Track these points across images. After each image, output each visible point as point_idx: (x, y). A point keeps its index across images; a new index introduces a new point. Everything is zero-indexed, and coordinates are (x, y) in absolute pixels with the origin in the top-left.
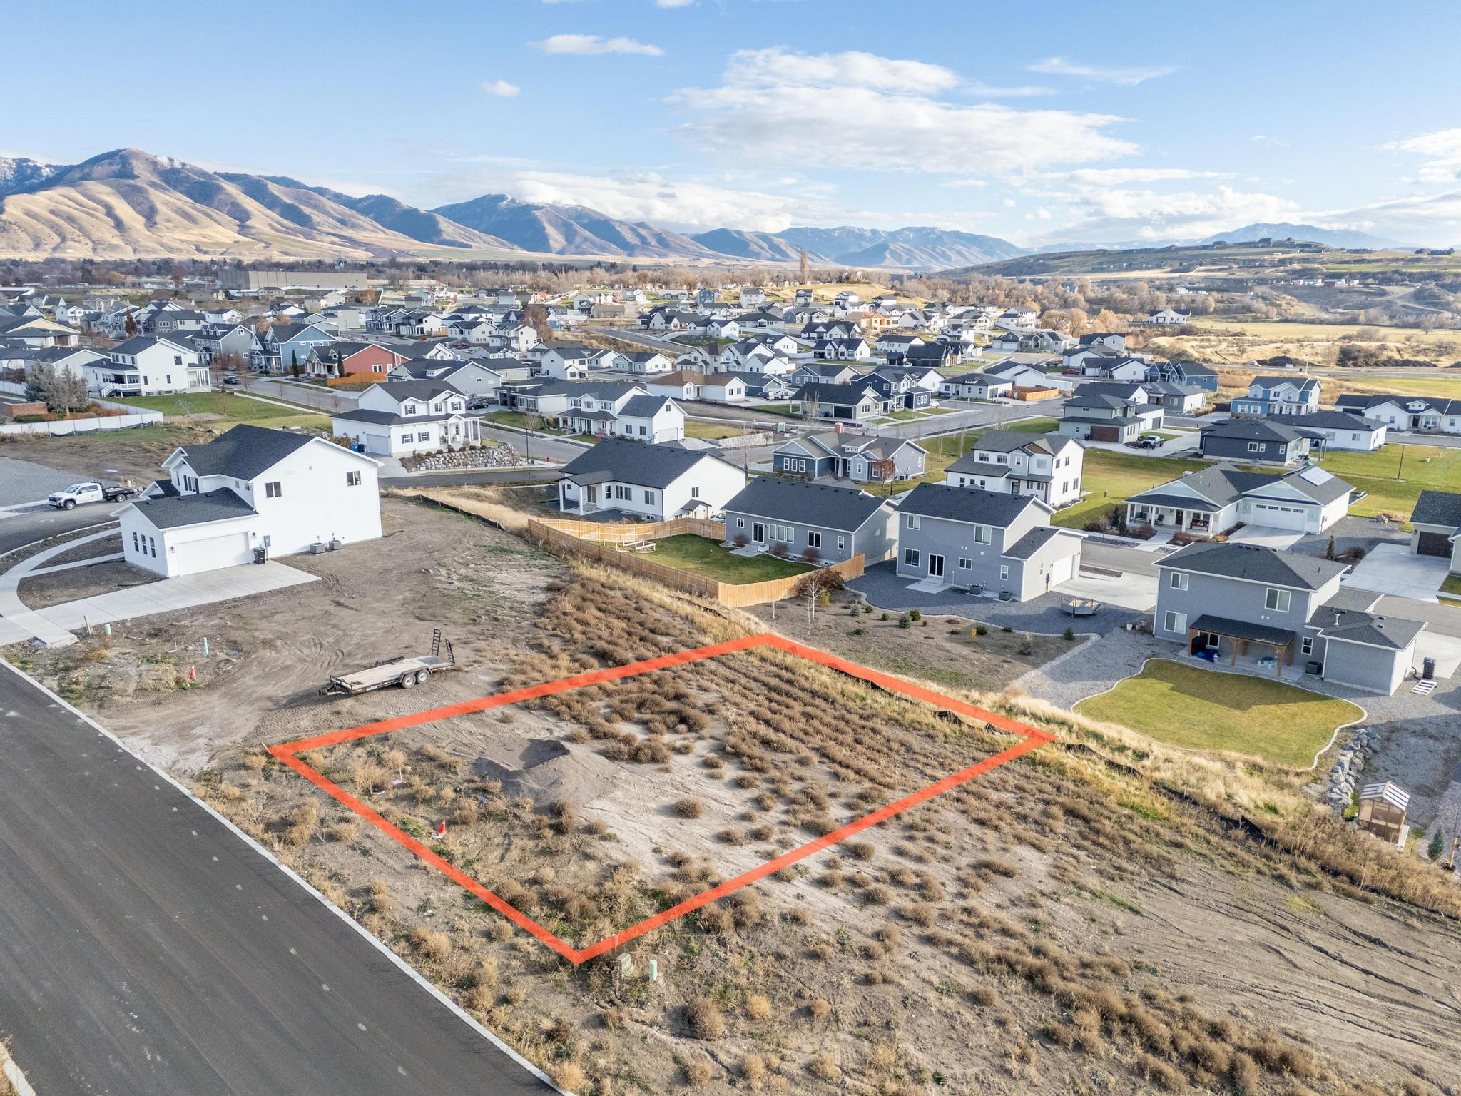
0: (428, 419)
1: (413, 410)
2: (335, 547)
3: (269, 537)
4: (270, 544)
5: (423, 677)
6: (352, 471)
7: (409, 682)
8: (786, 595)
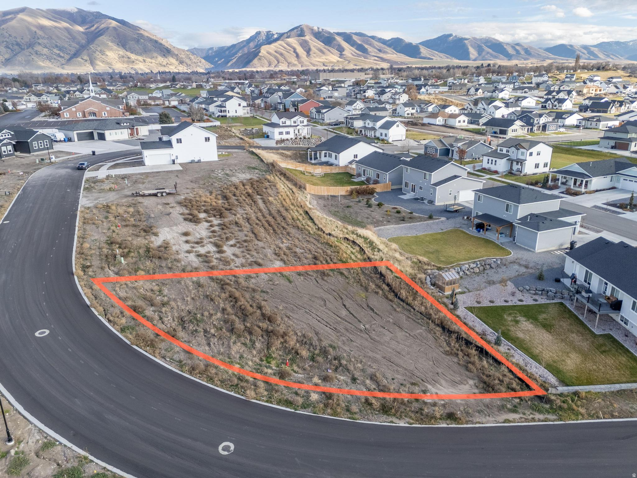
0: (290, 126)
1: (285, 123)
2: (199, 161)
3: (177, 156)
4: (177, 158)
5: (164, 194)
6: (207, 136)
7: (159, 195)
8: (343, 193)
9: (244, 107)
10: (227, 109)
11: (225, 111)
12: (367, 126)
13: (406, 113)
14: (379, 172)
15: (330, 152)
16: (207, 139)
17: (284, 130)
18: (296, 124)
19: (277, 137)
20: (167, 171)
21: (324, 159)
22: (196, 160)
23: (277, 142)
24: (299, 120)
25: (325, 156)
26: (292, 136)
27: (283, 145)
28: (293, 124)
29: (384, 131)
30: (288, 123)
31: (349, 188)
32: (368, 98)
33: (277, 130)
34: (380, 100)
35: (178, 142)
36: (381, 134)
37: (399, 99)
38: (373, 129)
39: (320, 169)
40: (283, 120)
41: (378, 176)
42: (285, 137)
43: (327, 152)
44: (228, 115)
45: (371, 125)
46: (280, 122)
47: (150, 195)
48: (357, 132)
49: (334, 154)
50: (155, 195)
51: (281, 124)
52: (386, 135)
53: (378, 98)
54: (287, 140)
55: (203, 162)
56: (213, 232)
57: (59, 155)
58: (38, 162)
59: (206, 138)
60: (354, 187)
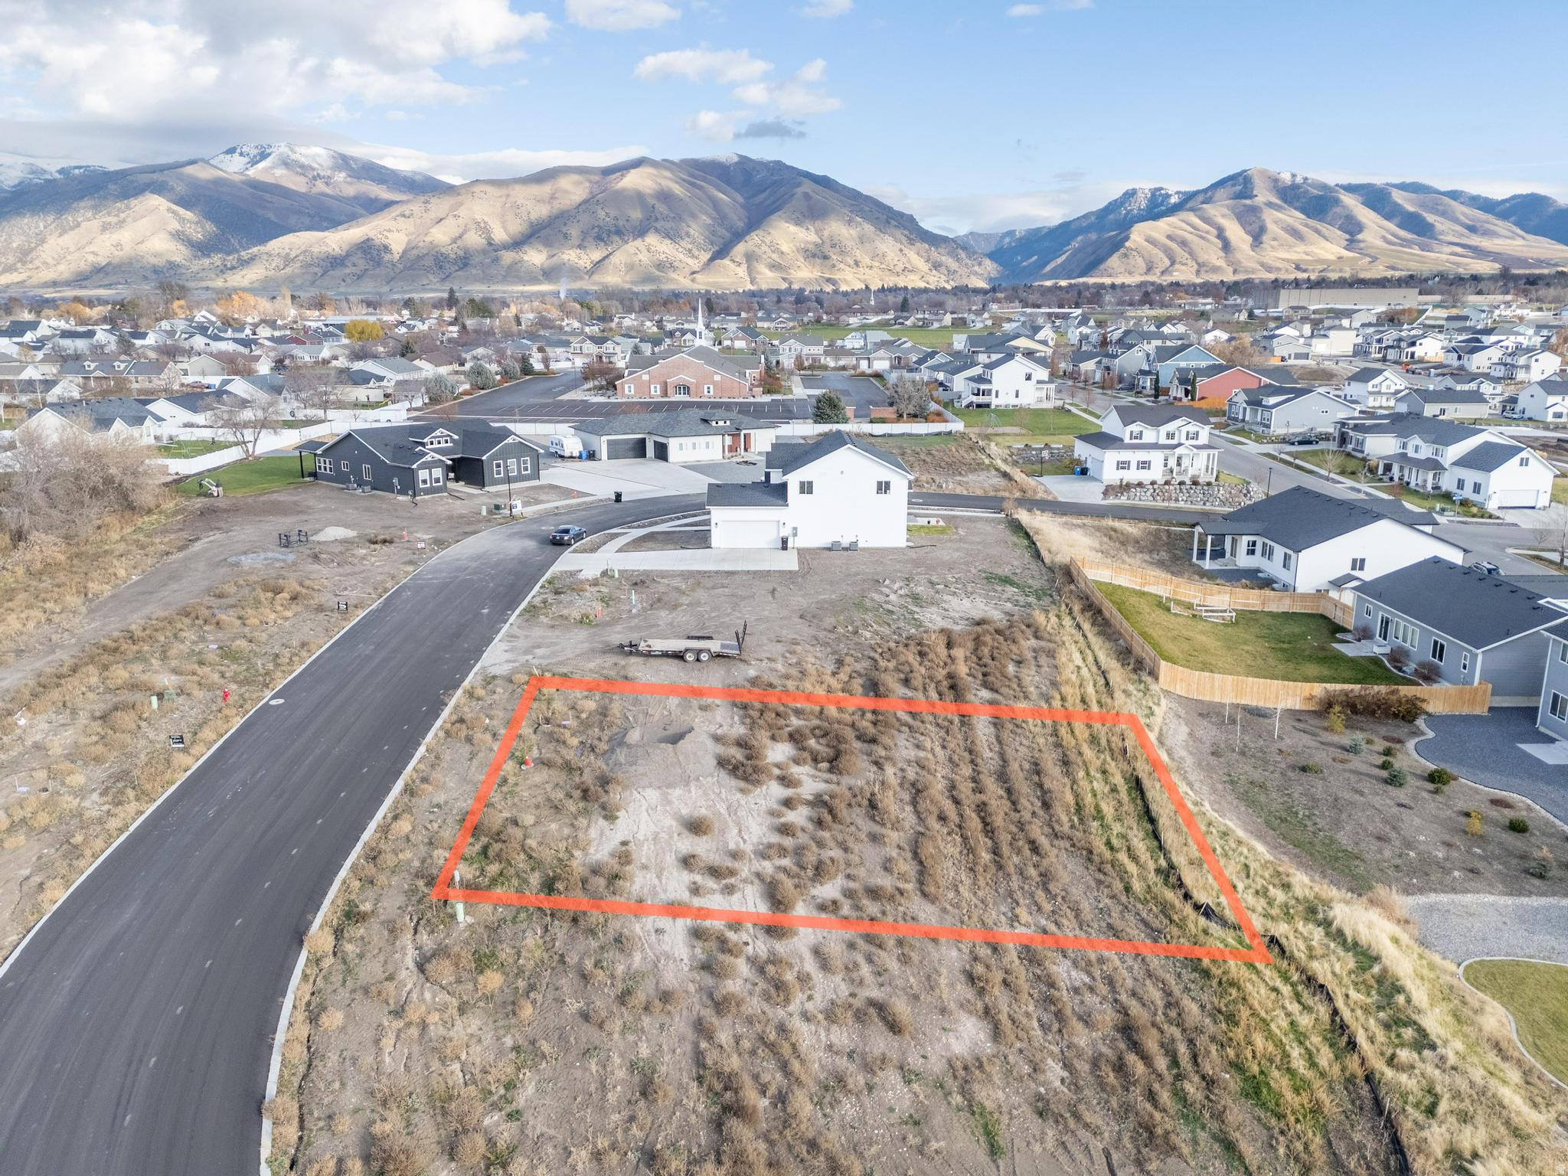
0: (1155, 446)
1: (1140, 435)
2: (852, 547)
3: (795, 529)
4: (795, 535)
5: (704, 657)
6: (883, 479)
7: (690, 657)
8: (1297, 704)
9: (1039, 382)
10: (994, 387)
11: (988, 392)
12: (1411, 453)
13: (1551, 411)
14: (1444, 638)
15: (1269, 542)
16: (883, 487)
17: (1134, 457)
18: (1175, 442)
19: (1111, 475)
20: (755, 572)
21: (1243, 561)
22: (845, 543)
23: (1108, 491)
24: (1184, 430)
25: (1251, 552)
26: (1156, 473)
27: (1123, 500)
28: (1163, 441)
29: (1471, 476)
30: (1150, 435)
31: (1318, 689)
32: (1421, 361)
33: (1111, 457)
34: (1462, 368)
35: (802, 492)
36: (1461, 484)
37: (1527, 367)
38: (1434, 465)
39: (1226, 598)
40: (1135, 428)
41: (1439, 651)
42: (1133, 475)
43: (1260, 541)
44: (995, 402)
45: (1426, 452)
46: (1125, 433)
47: (665, 655)
48: (1373, 471)
49: (1279, 551)
50: (679, 656)
51: (1127, 440)
52: (1477, 488)
53: (1456, 363)
54: (1140, 485)
55: (864, 549)
56: (785, 830)
57: (543, 497)
58: (484, 513)
59: (880, 484)
60: (1338, 687)
